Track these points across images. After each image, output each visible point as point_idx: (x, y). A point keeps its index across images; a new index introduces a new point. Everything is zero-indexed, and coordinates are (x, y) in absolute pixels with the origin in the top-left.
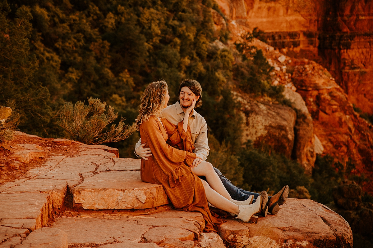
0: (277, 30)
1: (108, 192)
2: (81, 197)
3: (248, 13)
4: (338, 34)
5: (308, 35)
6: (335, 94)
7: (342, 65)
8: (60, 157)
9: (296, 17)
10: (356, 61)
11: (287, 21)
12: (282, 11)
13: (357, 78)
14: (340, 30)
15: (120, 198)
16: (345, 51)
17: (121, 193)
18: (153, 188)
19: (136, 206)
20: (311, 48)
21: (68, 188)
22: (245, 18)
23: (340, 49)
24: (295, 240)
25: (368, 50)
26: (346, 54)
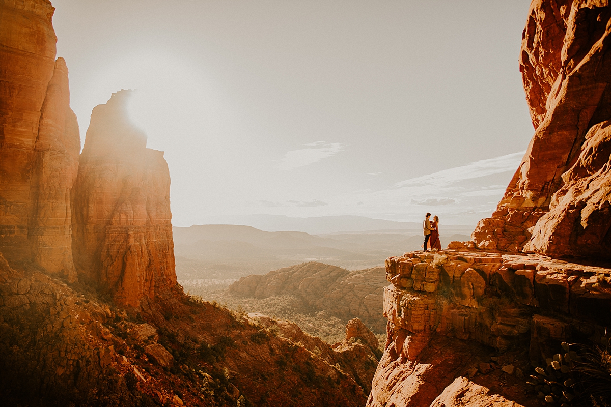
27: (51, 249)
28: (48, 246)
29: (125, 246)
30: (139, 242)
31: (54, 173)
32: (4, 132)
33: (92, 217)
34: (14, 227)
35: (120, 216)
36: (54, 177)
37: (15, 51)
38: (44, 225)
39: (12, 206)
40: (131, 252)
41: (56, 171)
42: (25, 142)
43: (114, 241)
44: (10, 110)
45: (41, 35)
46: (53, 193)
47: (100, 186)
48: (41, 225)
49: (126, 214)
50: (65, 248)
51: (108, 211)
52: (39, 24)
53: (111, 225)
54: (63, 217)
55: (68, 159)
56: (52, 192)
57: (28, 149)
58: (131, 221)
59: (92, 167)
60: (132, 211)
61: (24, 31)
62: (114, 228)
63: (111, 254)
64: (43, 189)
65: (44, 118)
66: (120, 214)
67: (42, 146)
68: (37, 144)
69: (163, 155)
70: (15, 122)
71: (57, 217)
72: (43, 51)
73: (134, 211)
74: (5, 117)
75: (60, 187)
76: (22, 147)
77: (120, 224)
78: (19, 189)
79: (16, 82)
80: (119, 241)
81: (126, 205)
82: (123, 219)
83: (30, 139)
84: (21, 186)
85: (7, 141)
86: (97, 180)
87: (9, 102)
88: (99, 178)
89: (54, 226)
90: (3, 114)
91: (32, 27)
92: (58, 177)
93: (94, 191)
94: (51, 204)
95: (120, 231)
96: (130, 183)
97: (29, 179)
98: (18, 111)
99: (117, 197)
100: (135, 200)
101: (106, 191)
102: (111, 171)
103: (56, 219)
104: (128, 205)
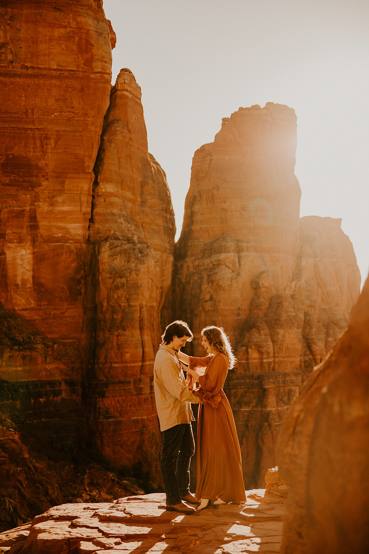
0: (34, 379)
4: (94, 382)
7: (97, 414)
9: (57, 365)
10: (112, 410)
11: (46, 370)
12: (40, 360)
13: (112, 428)
14: (96, 378)
16: (101, 399)
20: (74, 397)
23: (97, 398)
25: (124, 398)
26: (101, 403)
27: (119, 423)
28: (114, 417)
29: (258, 414)
30: (286, 404)
31: (118, 280)
32: (38, 216)
34: (60, 384)
35: (248, 353)
36: (119, 289)
37: (45, 72)
38: (106, 377)
39: (55, 346)
40: (270, 425)
41: (121, 277)
42: (73, 231)
44: (43, 176)
45: (84, 36)
46: (118, 317)
47: (211, 298)
48: (101, 377)
49: (259, 348)
50: (143, 420)
52: (80, 15)
54: (136, 362)
55: (141, 252)
56: (115, 317)
57: (77, 241)
58: (269, 364)
59: (197, 263)
60: (270, 343)
61: (56, 34)
62: (238, 378)
64: (102, 311)
65: (101, 184)
66: (247, 350)
67: (98, 233)
68: (91, 232)
69: (340, 224)
70: (53, 197)
71: (126, 362)
72: (89, 62)
73: (274, 342)
74: (37, 190)
75: (129, 306)
76: (66, 240)
77: (249, 369)
78: (67, 314)
79: (50, 126)
80: (247, 404)
81: (259, 331)
82: (255, 359)
83: (80, 223)
84: (68, 309)
85: (42, 231)
86: (205, 286)
87: (42, 163)
88: (209, 283)
89: (122, 379)
90: (34, 186)
91: (69, 23)
92: (125, 287)
93: (201, 309)
94: (115, 339)
95: (249, 382)
96: (264, 287)
97: (81, 294)
98: (57, 177)
99: (243, 317)
100: (276, 320)
101: (221, 306)
102: (228, 267)
103: (125, 365)
104: (262, 332)
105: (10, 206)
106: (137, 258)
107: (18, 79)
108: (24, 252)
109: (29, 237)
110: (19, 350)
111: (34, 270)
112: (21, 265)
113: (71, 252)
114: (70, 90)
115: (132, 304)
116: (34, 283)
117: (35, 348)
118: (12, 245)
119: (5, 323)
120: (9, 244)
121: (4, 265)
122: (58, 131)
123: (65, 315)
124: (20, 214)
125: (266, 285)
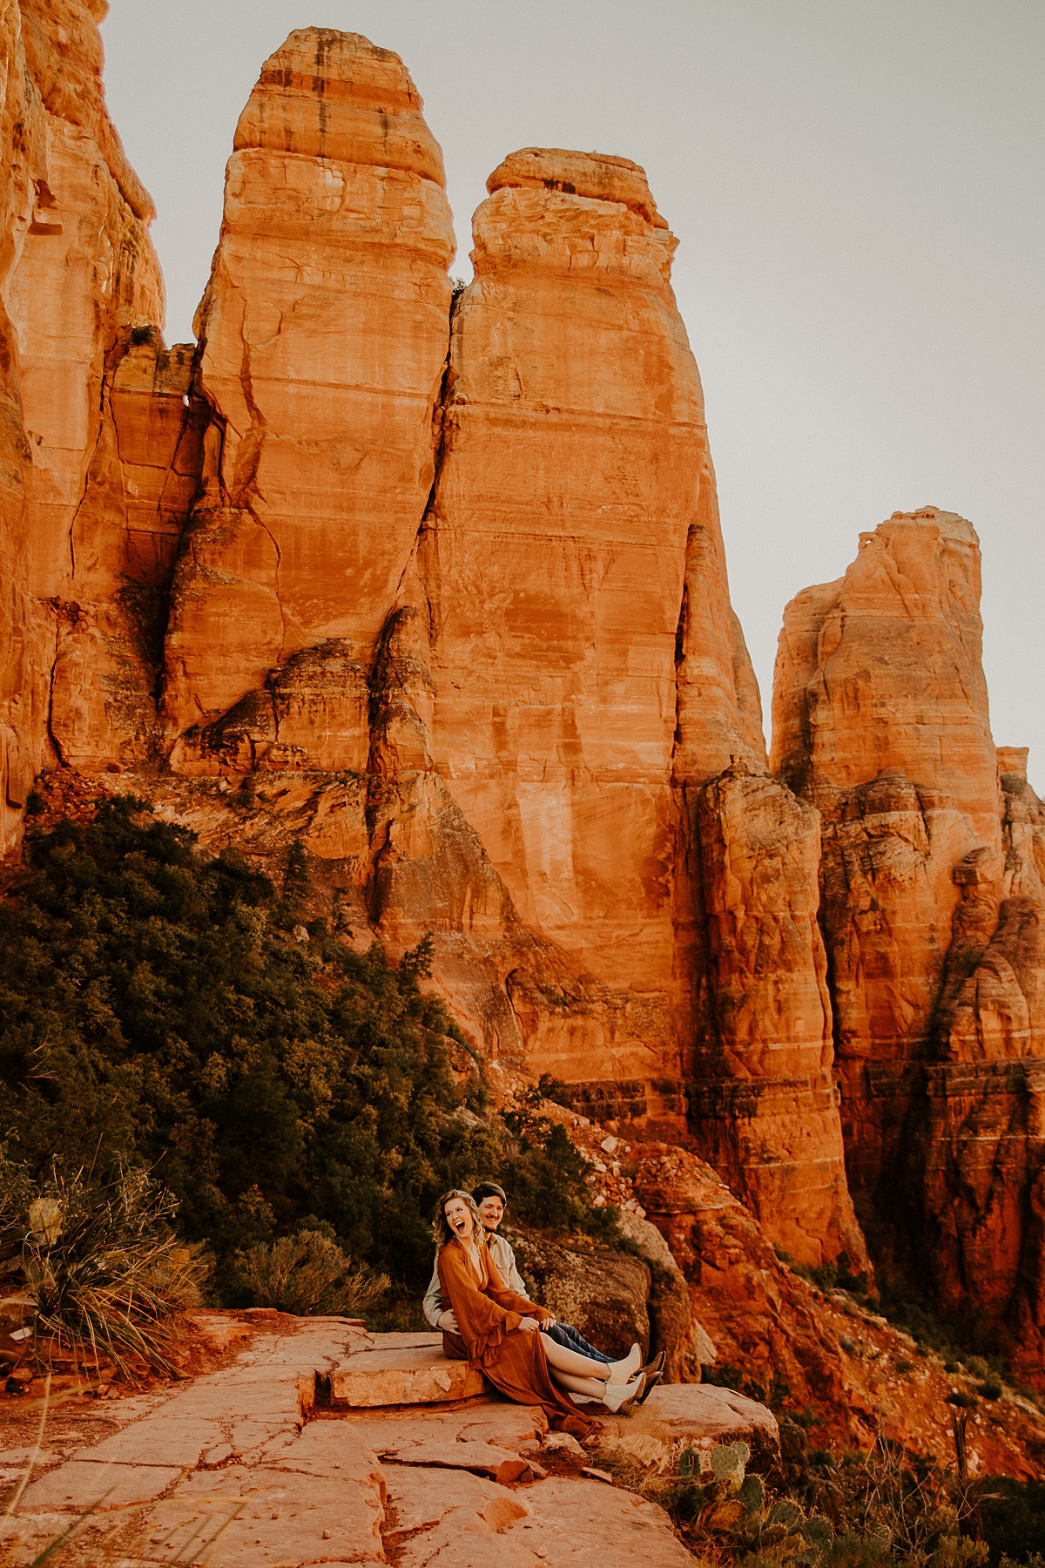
0: (594, 1080)
1: (388, 1376)
2: (345, 1386)
3: (525, 1042)
4: (728, 1084)
5: (663, 1088)
6: (733, 1222)
7: (742, 1154)
8: (269, 1337)
9: (634, 1049)
10: (772, 1143)
11: (613, 1058)
12: (601, 1036)
13: (777, 1182)
14: (731, 1076)
15: (408, 1385)
16: (746, 1120)
17: (410, 1377)
18: (460, 1367)
19: (436, 1396)
20: (671, 1116)
21: (318, 1376)
22: (520, 1053)
23: (736, 1118)
24: (691, 1437)
25: (795, 1117)
26: (748, 1128)
27: (788, 1172)
28: (778, 1158)
29: (1020, 1147)
31: (767, 862)
32: (579, 724)
33: (854, 1033)
34: (644, 1088)
35: (978, 1019)
36: (769, 881)
37: (582, 420)
38: (754, 1073)
39: (628, 1006)
41: (771, 857)
42: (643, 757)
43: (972, 1126)
44: (588, 639)
45: (654, 348)
46: (773, 942)
47: (874, 906)
48: (743, 1073)
49: (1001, 1009)
51: (916, 1006)
52: (646, 306)
53: (946, 1059)
54: (812, 1039)
56: (767, 941)
57: (655, 781)
58: (1023, 1041)
60: (1022, 998)
61: (603, 342)
62: (962, 1074)
63: (971, 1181)
64: (733, 931)
65: (689, 657)
66: (976, 1014)
67: (695, 762)
68: (679, 760)
70: (606, 683)
71: (796, 1040)
72: (665, 402)
73: (1027, 995)
74: (576, 667)
75: (793, 917)
76: (634, 778)
77: (983, 1053)
78: (642, 938)
79: (595, 533)
80: (991, 1127)
81: (996, 972)
82: (994, 1031)
83: (657, 740)
84: (645, 926)
85: (588, 758)
86: (858, 881)
87: (582, 611)
88: (865, 873)
89: (791, 1077)
90: (569, 659)
91: (627, 322)
92: (782, 878)
93: (849, 928)
94: (770, 987)
95: (987, 1081)
96: (986, 881)
97: (668, 895)
98: (612, 642)
99: (941, 945)
100: (1027, 950)
101: (898, 923)
102: (906, 840)
103: (795, 1045)
104: (1002, 974)
105: (525, 702)
106: (796, 816)
107: (531, 433)
108: (555, 802)
109: (563, 770)
110: (565, 1016)
111: (574, 841)
112: (549, 830)
113: (646, 802)
114: (632, 458)
115: (798, 913)
116: (576, 871)
117: (592, 1011)
118: (529, 787)
119: (531, 956)
120: (522, 784)
121: (517, 829)
122: (610, 543)
123: (639, 939)
124: (543, 720)
125: (990, 877)
